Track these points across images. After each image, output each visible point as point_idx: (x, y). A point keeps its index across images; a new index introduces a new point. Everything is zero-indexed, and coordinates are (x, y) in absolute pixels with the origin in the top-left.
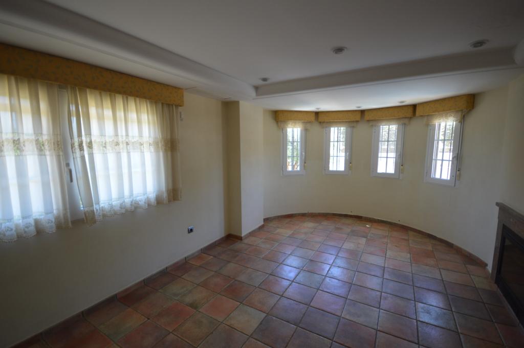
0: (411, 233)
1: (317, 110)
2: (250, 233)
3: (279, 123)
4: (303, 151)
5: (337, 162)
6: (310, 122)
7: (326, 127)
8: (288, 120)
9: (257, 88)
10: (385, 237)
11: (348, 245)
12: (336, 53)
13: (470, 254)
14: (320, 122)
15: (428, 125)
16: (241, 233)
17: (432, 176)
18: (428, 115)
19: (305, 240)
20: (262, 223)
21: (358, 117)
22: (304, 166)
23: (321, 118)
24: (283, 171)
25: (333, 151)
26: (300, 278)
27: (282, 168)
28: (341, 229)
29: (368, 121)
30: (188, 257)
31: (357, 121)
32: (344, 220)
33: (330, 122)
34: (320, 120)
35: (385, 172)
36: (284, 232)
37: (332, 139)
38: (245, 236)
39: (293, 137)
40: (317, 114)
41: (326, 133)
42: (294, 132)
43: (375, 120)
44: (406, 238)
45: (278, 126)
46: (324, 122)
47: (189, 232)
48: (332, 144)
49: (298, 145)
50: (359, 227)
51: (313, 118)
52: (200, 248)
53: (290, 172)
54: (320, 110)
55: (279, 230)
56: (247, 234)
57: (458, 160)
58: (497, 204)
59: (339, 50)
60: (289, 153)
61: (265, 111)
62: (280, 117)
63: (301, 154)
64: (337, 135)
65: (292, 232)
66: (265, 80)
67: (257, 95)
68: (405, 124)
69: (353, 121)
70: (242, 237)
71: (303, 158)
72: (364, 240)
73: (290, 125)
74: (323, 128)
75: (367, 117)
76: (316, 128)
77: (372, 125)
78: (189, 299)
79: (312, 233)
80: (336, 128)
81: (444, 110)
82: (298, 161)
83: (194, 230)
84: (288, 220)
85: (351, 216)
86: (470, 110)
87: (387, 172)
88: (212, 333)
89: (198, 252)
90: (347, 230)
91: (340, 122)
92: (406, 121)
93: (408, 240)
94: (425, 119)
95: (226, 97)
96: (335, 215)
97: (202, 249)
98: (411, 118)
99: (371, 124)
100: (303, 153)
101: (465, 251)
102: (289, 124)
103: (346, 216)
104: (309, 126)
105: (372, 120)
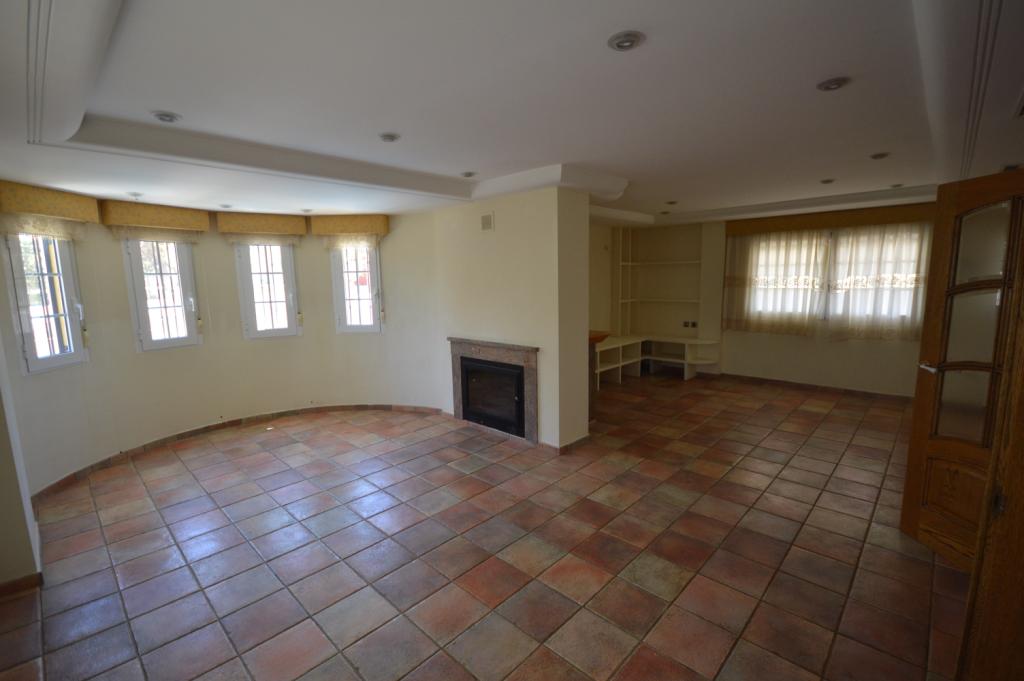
4: (74, 298)
7: (127, 240)
13: (415, 408)
14: (112, 228)
15: (328, 250)
17: (349, 323)
21: (204, 224)
22: (84, 338)
24: (26, 359)
27: (24, 351)
29: (224, 234)
33: (137, 228)
34: (110, 223)
35: (270, 327)
40: (103, 204)
43: (237, 234)
46: (119, 227)
51: (95, 213)
53: (45, 360)
54: (141, 199)
57: (381, 298)
58: (449, 339)
68: (293, 246)
69: (192, 233)
73: (29, 227)
74: (120, 240)
75: (222, 225)
76: (98, 241)
81: (356, 231)
87: (276, 327)
91: (162, 230)
92: (296, 241)
94: (325, 241)
98: (302, 236)
99: (231, 240)
101: (409, 407)
102: (27, 223)
104: (79, 232)
105: (232, 234)
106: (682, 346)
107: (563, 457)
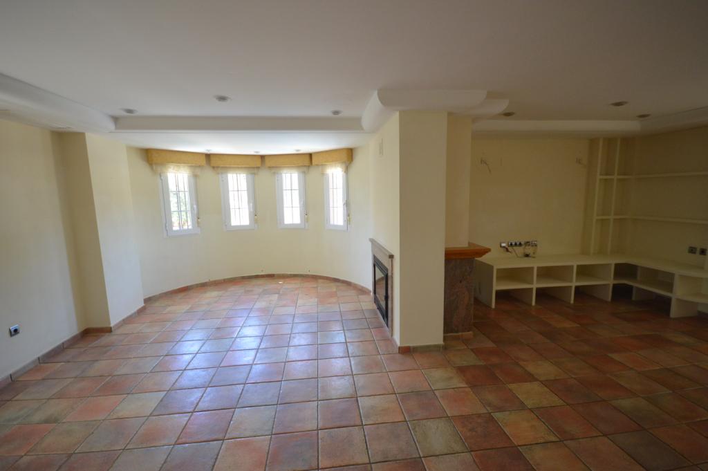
0: (320, 281)
1: (209, 153)
2: (124, 320)
3: (154, 167)
4: (194, 203)
5: (240, 215)
6: (200, 166)
7: (222, 173)
8: (169, 162)
9: (116, 119)
10: (297, 289)
11: (261, 304)
12: (220, 100)
14: (214, 167)
15: (323, 174)
16: (110, 324)
17: (332, 223)
18: (322, 165)
19: (210, 311)
20: (143, 305)
21: (258, 163)
22: (198, 223)
23: (214, 161)
24: (167, 231)
25: (233, 203)
26: (206, 348)
27: (166, 227)
28: (252, 291)
29: (270, 168)
30: (15, 373)
31: (258, 168)
32: (254, 282)
33: (226, 167)
34: (212, 165)
35: (292, 222)
36: (179, 308)
37: (231, 188)
38: (116, 325)
39: (177, 186)
40: (208, 156)
41: (223, 181)
42: (178, 179)
43: (276, 167)
44: (315, 286)
45: (152, 169)
46: (218, 167)
47: (11, 335)
48: (231, 194)
49: (186, 197)
50: (271, 285)
51: (203, 161)
52: (36, 357)
53: (177, 231)
54: (211, 152)
55: (169, 309)
56: (120, 322)
57: (348, 207)
58: (370, 240)
59: (222, 99)
60: (174, 207)
61: (131, 149)
62: (153, 158)
63: (192, 207)
64: (237, 184)
65: (190, 306)
66: (130, 111)
67: (116, 128)
68: (304, 172)
69: (254, 168)
70: (111, 328)
71: (195, 212)
72: (277, 295)
73: (171, 170)
74: (218, 174)
75: (268, 163)
76: (208, 175)
77: (274, 173)
78: (38, 417)
79: (216, 302)
80: (235, 175)
81: (332, 161)
82: (188, 215)
83: (21, 330)
84: (183, 294)
85: (263, 276)
86: (350, 163)
88: (93, 433)
89: (33, 362)
90: (258, 290)
91: (238, 168)
92: (305, 169)
93: (317, 287)
95: (60, 126)
96: (244, 278)
97: (39, 358)
98: (309, 166)
99: (273, 171)
100: (195, 206)
102: (170, 168)
103: (257, 277)
104: (198, 171)
105: (273, 167)
106: (672, 276)
107: (399, 356)
